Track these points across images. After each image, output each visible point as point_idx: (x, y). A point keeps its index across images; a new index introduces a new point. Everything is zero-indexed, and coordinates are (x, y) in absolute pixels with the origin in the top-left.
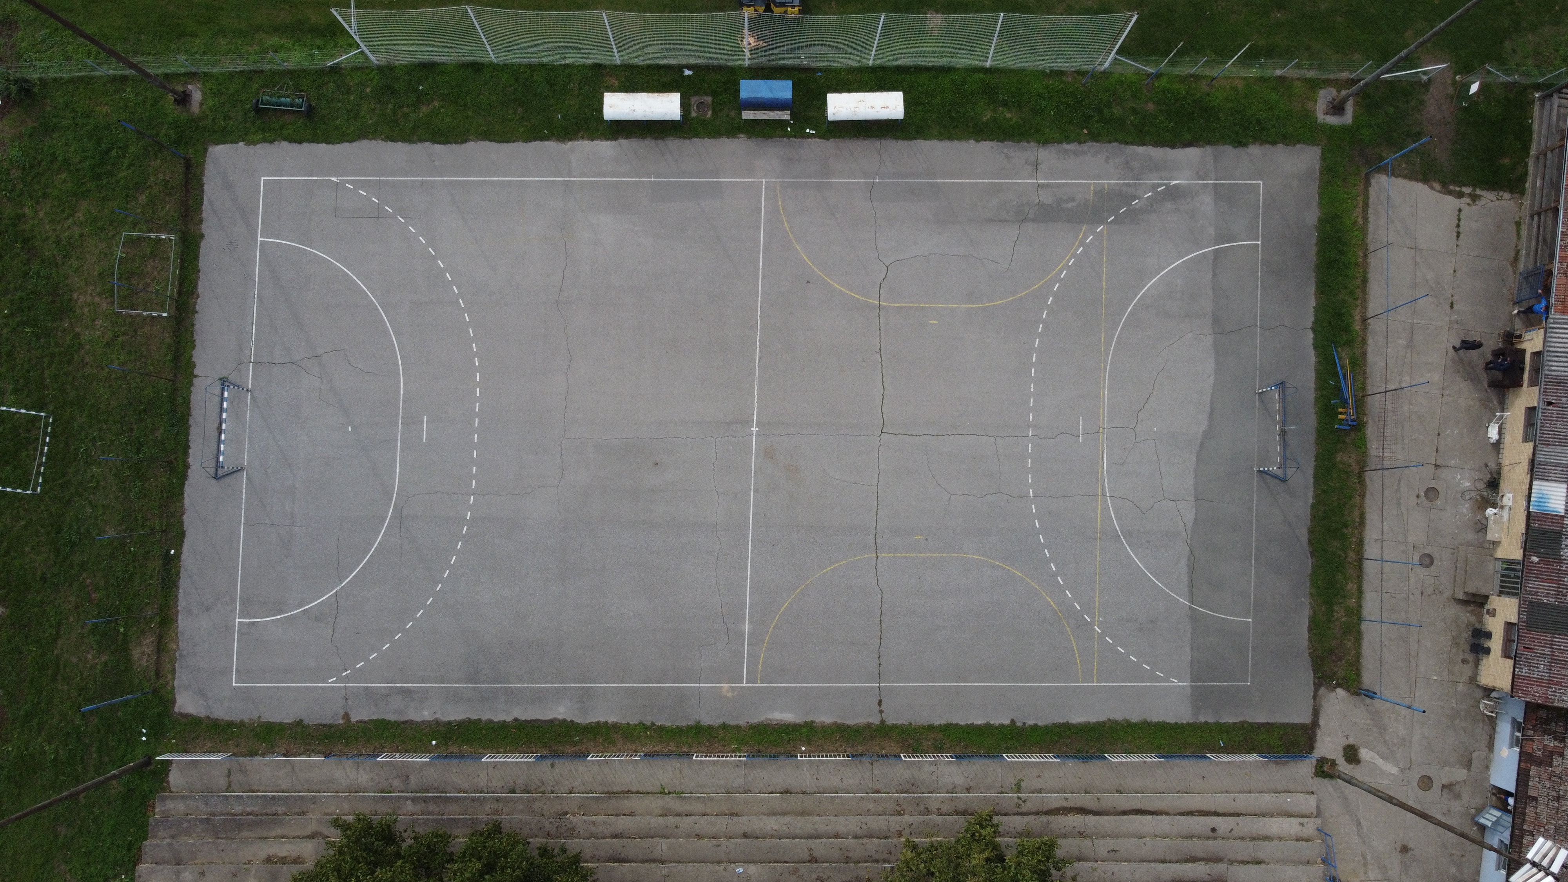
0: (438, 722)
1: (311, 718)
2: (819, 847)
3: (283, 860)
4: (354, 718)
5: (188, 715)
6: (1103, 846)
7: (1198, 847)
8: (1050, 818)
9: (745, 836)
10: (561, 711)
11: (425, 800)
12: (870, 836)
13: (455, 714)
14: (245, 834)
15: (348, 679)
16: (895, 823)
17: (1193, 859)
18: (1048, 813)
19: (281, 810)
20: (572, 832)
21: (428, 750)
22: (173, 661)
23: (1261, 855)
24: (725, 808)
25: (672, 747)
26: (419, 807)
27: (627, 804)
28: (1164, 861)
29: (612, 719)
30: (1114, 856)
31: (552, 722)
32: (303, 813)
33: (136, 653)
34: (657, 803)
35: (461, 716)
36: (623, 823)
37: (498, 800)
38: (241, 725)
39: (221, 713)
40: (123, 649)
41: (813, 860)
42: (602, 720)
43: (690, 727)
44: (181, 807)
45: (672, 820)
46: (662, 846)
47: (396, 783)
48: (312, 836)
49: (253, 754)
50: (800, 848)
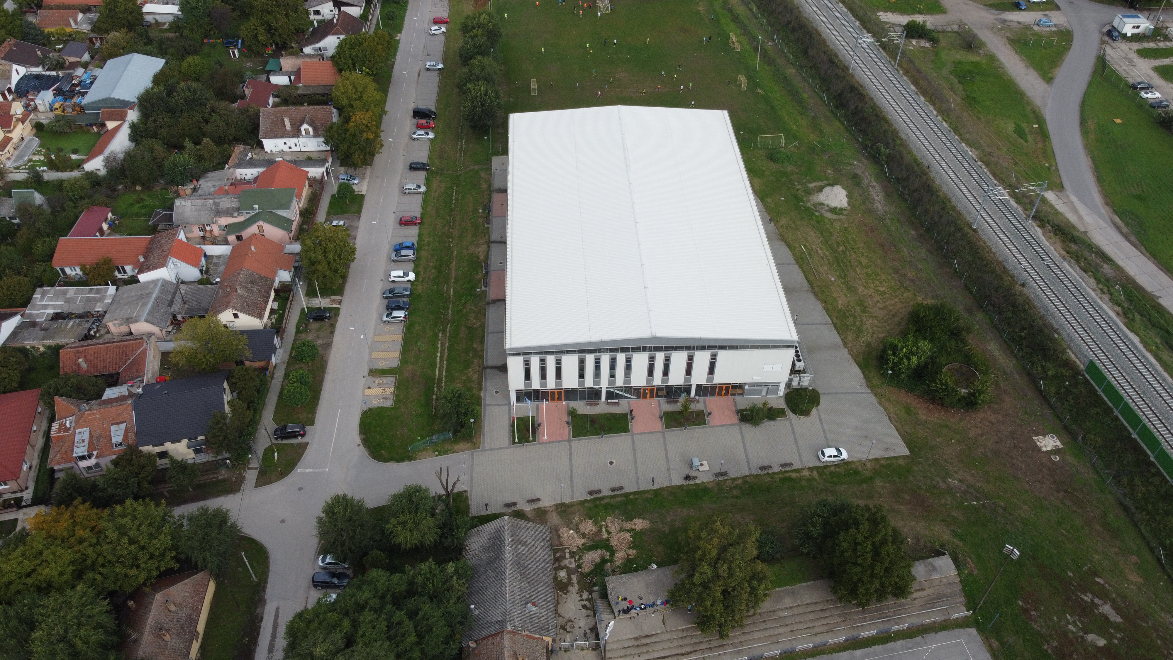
0: (894, 642)
1: (933, 635)
2: (764, 626)
3: (920, 590)
4: (920, 637)
5: (971, 628)
6: (675, 643)
7: (645, 649)
8: (693, 649)
9: (787, 625)
10: (858, 653)
11: (887, 617)
12: (749, 633)
13: (890, 645)
14: (935, 596)
15: (929, 649)
16: (743, 638)
17: (646, 645)
18: (694, 651)
19: (928, 605)
20: (840, 615)
21: (893, 632)
22: (984, 643)
23: (624, 650)
24: (795, 633)
25: (819, 649)
26: (888, 614)
27: (825, 628)
28: (655, 642)
29: (841, 654)
30: (671, 640)
31: (859, 649)
32: (921, 606)
33: (997, 643)
34: (817, 630)
35: (888, 644)
36: (825, 622)
37: (865, 622)
38: (953, 628)
39: (961, 631)
40: (1002, 644)
41: (764, 621)
42: (844, 653)
43: (816, 656)
44: (957, 600)
45: (811, 625)
46: (811, 617)
47: (898, 621)
48: (915, 599)
49: (945, 621)
50: (770, 625)
